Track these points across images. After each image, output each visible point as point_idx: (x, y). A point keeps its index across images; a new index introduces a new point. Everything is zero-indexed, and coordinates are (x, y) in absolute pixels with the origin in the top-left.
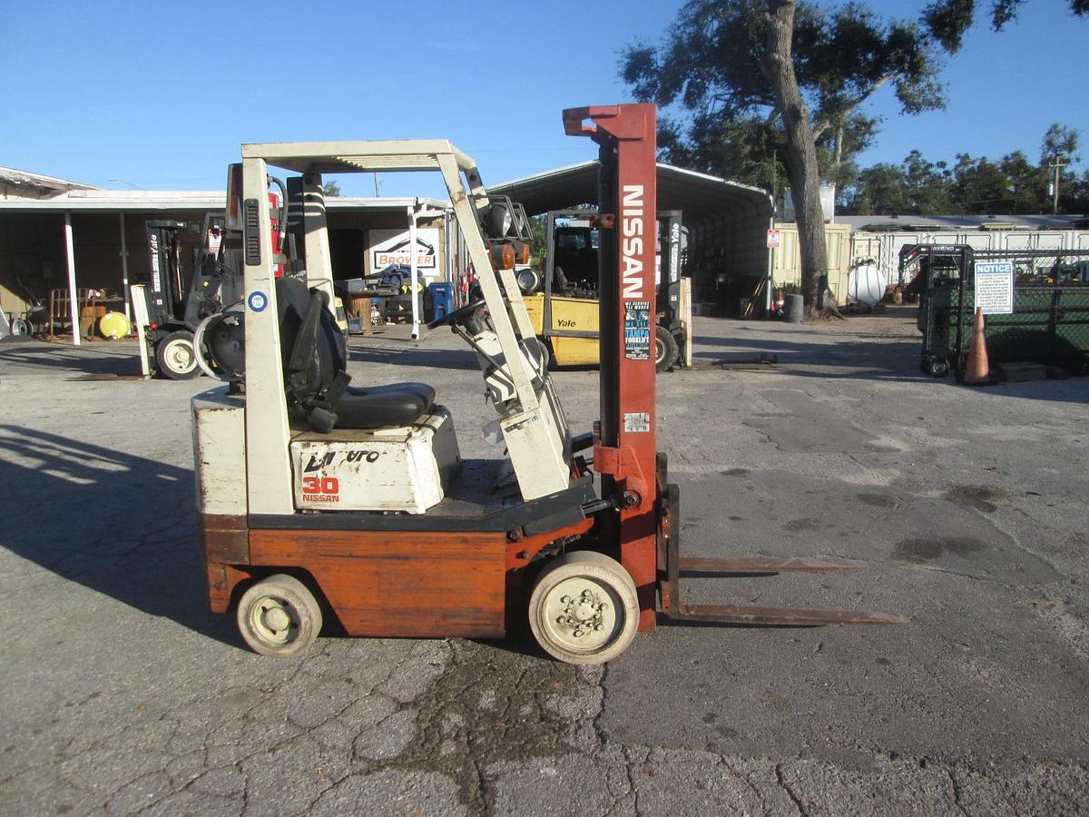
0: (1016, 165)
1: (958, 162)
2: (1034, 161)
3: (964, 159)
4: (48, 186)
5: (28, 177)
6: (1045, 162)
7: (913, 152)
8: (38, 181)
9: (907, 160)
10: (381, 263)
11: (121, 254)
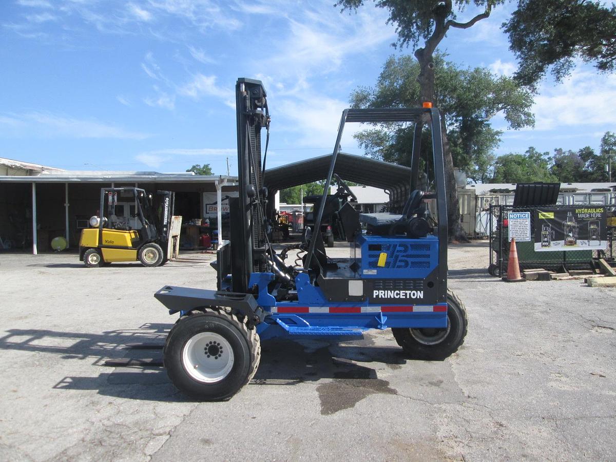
0: (587, 154)
1: (556, 153)
2: (597, 152)
3: (559, 151)
4: (30, 168)
5: (19, 164)
6: (604, 152)
7: (530, 148)
8: (26, 166)
9: (527, 152)
10: (209, 211)
11: (65, 205)
